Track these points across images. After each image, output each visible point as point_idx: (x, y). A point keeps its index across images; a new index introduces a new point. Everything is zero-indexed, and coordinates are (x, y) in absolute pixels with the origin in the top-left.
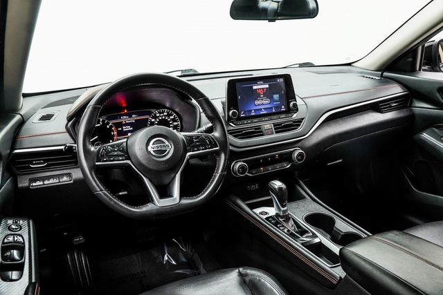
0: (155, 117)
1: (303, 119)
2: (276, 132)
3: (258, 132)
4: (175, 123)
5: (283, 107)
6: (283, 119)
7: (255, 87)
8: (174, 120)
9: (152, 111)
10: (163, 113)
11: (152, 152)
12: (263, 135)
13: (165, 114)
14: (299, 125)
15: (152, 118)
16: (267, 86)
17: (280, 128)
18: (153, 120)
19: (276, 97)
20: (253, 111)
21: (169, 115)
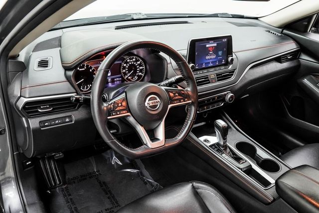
0: (127, 63)
1: (235, 70)
2: (218, 81)
3: (206, 81)
4: (141, 68)
5: (223, 61)
6: (222, 70)
7: (207, 46)
8: (140, 65)
9: (125, 57)
10: (132, 59)
11: (148, 107)
12: (209, 83)
13: (134, 60)
14: (232, 75)
15: (124, 63)
16: (215, 45)
17: (221, 77)
18: (125, 65)
19: (220, 53)
20: (204, 64)
21: (137, 61)
